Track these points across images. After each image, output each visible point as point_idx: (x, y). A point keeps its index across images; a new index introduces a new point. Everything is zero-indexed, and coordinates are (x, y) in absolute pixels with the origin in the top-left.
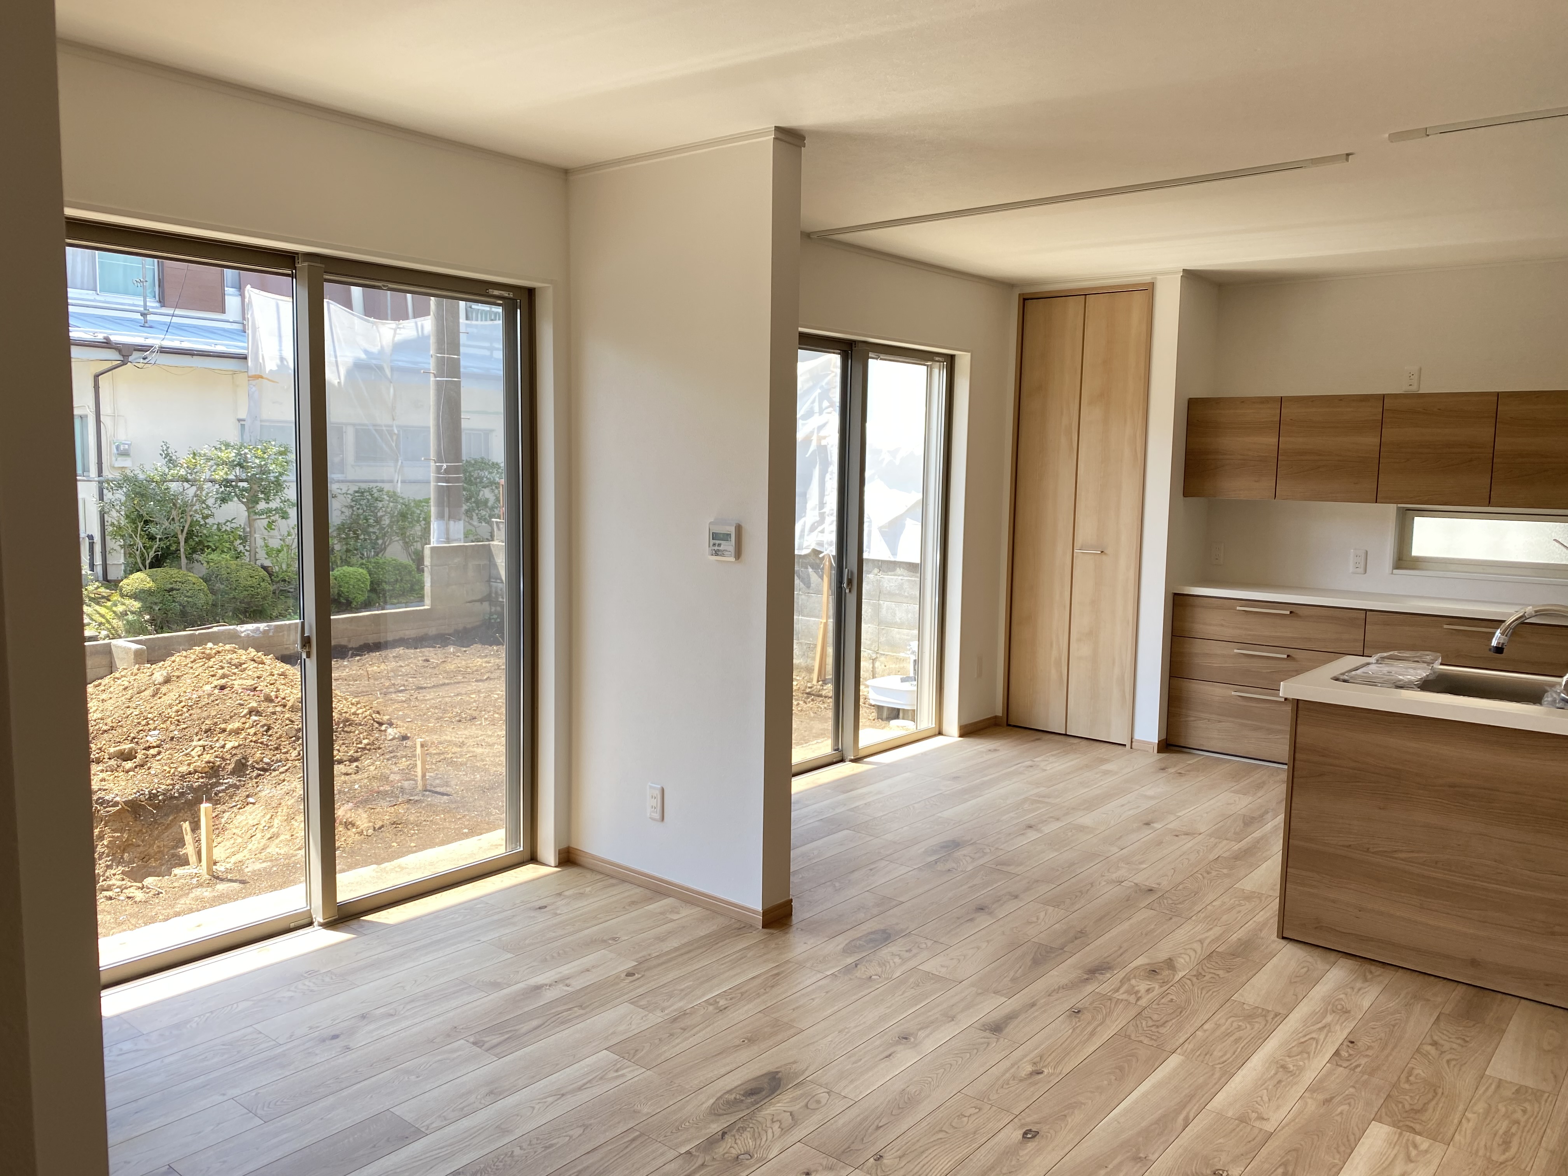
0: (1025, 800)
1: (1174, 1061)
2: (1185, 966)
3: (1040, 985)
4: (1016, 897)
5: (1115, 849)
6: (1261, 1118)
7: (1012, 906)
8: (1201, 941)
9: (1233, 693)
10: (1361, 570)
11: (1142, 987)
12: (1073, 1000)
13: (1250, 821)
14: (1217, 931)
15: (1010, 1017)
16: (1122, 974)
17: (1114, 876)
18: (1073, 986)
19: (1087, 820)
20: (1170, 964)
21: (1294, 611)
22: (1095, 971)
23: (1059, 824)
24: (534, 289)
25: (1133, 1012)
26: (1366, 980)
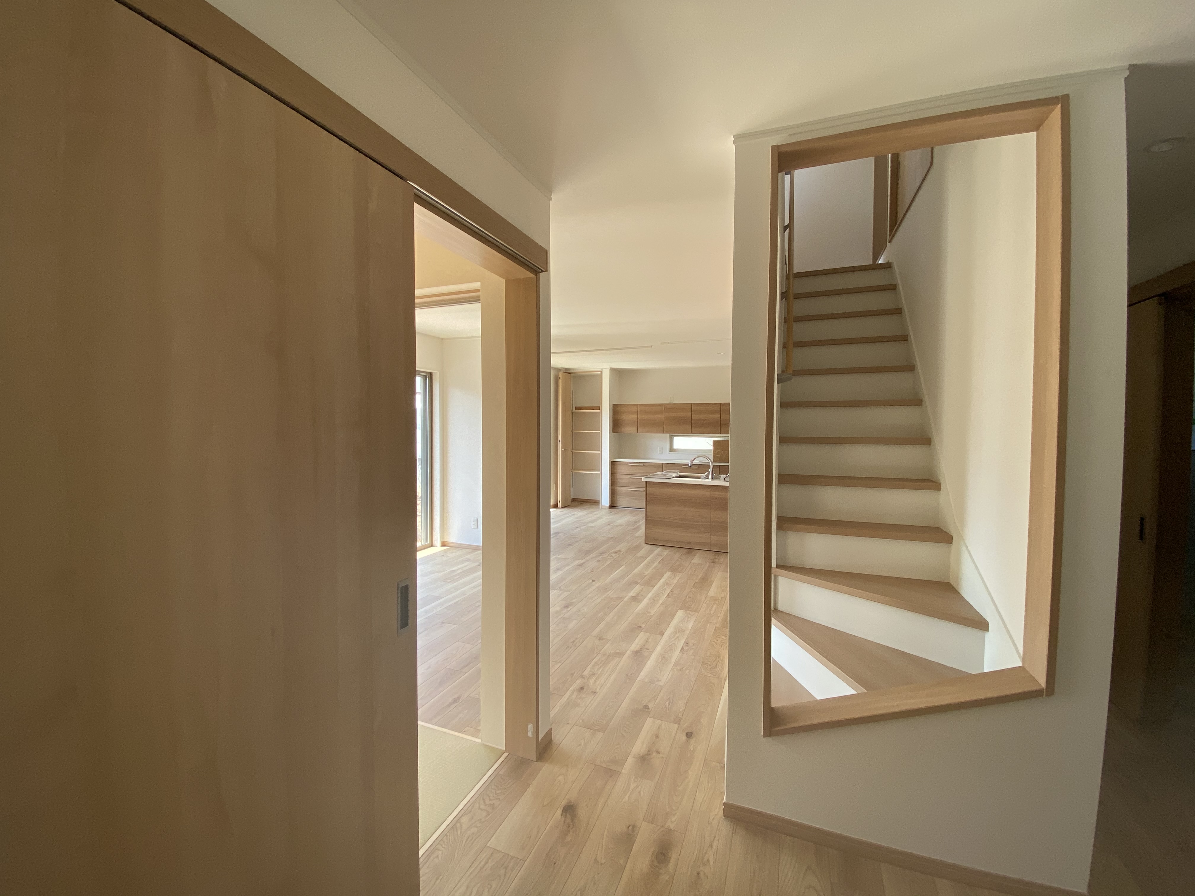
0: (574, 522)
1: (623, 567)
2: (623, 551)
3: (588, 558)
4: (578, 542)
5: (601, 530)
6: (644, 573)
7: (577, 544)
8: (627, 546)
9: (629, 489)
10: (661, 452)
11: (614, 555)
12: (598, 559)
13: (636, 522)
14: (630, 544)
15: (584, 563)
16: (609, 553)
17: (602, 536)
18: (597, 557)
19: (593, 525)
20: (620, 551)
21: (644, 465)
22: (601, 554)
23: (585, 527)
24: (432, 373)
25: (613, 560)
26: (665, 550)
